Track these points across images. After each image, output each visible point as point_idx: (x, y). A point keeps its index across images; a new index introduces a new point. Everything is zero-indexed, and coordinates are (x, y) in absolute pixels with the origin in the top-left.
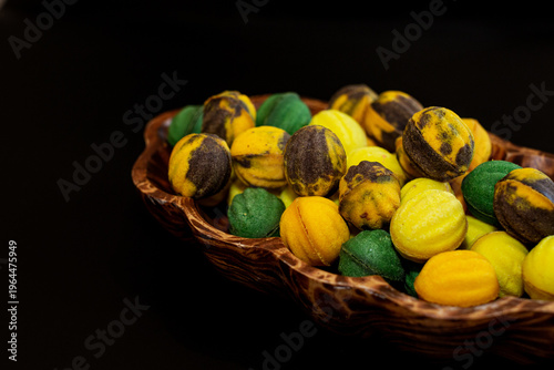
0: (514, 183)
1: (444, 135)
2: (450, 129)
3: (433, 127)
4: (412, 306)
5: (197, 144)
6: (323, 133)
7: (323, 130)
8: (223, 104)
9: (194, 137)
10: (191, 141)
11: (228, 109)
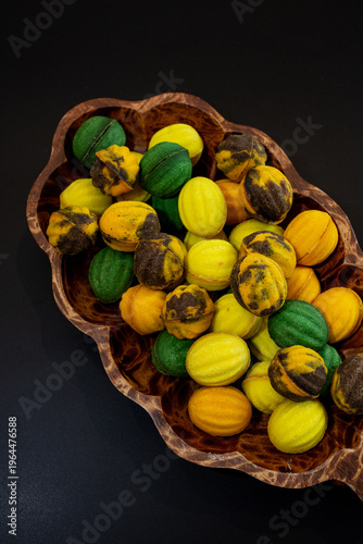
0: (282, 370)
1: (255, 297)
2: (261, 294)
3: (249, 286)
4: (167, 438)
5: (65, 230)
6: (164, 255)
7: (166, 251)
8: (105, 170)
9: (66, 221)
10: (62, 224)
11: (108, 177)
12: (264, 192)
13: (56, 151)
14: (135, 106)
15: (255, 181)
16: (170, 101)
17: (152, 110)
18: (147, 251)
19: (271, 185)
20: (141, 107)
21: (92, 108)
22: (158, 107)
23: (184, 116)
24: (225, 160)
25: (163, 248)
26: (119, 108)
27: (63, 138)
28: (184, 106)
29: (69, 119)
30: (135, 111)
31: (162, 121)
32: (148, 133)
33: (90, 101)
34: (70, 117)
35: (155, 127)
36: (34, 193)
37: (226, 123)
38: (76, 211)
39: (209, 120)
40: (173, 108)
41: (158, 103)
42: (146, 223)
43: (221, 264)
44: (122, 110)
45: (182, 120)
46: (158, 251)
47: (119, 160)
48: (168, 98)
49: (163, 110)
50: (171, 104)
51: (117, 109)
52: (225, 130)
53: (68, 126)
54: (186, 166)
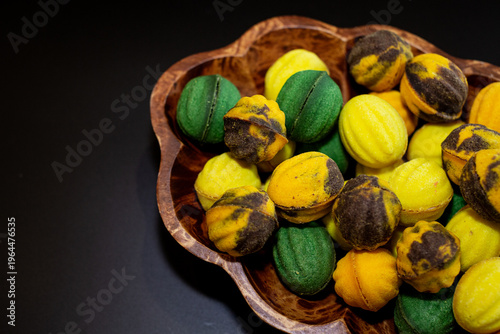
5: (243, 222)
6: (381, 199)
7: (381, 193)
8: (253, 130)
9: (238, 211)
10: (235, 217)
11: (260, 137)
12: (438, 83)
13: (165, 139)
14: (230, 52)
15: (423, 76)
16: (266, 32)
17: (251, 49)
18: (358, 203)
19: (442, 72)
20: (237, 50)
21: (181, 74)
22: (255, 43)
23: (287, 44)
24: (370, 69)
25: (376, 190)
26: (212, 62)
27: (164, 120)
28: (283, 32)
29: (160, 96)
30: (232, 58)
31: (264, 58)
32: (255, 79)
33: (175, 66)
34: (159, 93)
35: (259, 69)
36: (164, 199)
37: (341, 31)
38: (241, 193)
39: (320, 36)
40: (271, 38)
41: (254, 38)
42: (330, 173)
43: (436, 184)
44: (216, 63)
45: (286, 50)
46: (372, 196)
47: (263, 110)
48: (261, 30)
49: (261, 45)
50: (268, 35)
51: (209, 64)
52: (344, 39)
53: (162, 104)
54: (333, 91)
